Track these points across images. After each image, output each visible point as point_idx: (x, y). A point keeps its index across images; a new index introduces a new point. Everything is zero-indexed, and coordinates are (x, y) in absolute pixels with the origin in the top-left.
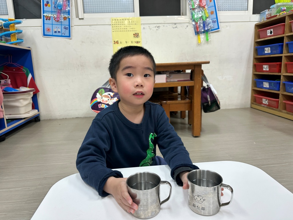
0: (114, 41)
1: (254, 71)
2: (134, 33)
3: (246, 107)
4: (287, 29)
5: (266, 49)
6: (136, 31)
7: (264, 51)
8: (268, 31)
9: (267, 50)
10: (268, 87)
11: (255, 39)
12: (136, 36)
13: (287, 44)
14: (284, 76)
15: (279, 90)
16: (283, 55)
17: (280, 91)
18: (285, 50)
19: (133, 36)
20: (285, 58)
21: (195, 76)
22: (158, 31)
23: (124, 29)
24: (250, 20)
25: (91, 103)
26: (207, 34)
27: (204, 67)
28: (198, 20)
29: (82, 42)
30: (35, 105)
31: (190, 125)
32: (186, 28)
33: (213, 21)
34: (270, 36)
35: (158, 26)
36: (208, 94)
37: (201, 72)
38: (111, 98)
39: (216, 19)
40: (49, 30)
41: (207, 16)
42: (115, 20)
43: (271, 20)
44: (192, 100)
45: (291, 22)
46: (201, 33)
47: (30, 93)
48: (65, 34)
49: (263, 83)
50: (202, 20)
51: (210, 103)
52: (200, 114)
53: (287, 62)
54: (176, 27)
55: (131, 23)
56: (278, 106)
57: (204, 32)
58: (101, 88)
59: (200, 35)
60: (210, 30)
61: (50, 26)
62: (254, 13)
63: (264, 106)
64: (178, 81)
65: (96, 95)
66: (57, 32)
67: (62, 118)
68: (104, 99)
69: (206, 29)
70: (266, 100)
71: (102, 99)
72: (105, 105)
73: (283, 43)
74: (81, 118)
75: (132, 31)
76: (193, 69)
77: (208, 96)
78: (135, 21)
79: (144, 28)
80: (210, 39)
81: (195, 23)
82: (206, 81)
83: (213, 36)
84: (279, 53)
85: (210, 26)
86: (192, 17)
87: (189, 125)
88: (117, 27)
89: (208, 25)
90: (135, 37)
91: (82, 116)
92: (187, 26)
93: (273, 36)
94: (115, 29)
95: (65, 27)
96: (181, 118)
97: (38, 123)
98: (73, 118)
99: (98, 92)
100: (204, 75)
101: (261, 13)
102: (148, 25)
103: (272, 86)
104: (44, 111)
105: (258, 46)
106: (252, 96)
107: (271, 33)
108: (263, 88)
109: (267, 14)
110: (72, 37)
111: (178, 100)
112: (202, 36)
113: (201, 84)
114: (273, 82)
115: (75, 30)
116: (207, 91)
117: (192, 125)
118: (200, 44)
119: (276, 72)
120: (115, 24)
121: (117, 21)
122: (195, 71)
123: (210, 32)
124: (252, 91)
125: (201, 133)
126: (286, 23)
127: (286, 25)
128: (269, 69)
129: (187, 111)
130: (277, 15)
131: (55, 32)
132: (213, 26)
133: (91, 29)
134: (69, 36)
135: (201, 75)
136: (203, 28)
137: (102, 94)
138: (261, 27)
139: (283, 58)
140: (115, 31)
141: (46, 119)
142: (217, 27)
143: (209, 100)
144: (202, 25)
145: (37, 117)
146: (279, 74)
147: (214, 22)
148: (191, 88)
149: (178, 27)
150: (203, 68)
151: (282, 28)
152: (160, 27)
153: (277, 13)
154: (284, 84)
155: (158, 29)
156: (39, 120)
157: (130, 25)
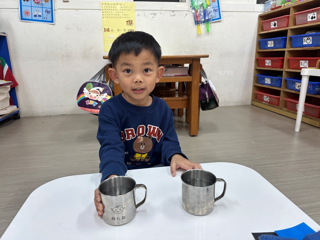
0: (105, 29)
1: (256, 66)
2: (128, 19)
3: (247, 104)
4: (291, 21)
5: (269, 42)
6: (129, 17)
7: (267, 44)
8: (272, 23)
9: (271, 44)
10: (270, 83)
11: (258, 31)
12: (129, 23)
13: (291, 38)
14: (286, 72)
15: (280, 87)
16: (286, 50)
17: (282, 88)
18: (288, 45)
19: (126, 23)
20: (288, 53)
21: (193, 70)
22: (154, 18)
23: (116, 15)
24: (254, 10)
25: (77, 99)
26: (208, 24)
27: (202, 61)
28: (198, 8)
29: (68, 29)
30: (13, 101)
31: (188, 123)
32: (185, 17)
33: (214, 9)
34: (274, 29)
35: (154, 13)
36: (206, 91)
37: (200, 67)
38: (100, 94)
39: (217, 8)
40: (28, 14)
41: (208, 4)
42: (105, 4)
43: (275, 11)
44: (190, 97)
45: (295, 15)
46: (201, 23)
47: (7, 87)
48: (46, 19)
49: (264, 79)
50: (202, 8)
51: (208, 100)
52: (197, 112)
53: (290, 57)
54: (174, 15)
55: (124, 9)
56: (279, 104)
57: (204, 22)
58: (89, 82)
59: (201, 24)
60: (211, 19)
61: (29, 9)
62: (258, 3)
63: (265, 103)
64: (175, 76)
65: (84, 90)
66: (38, 16)
67: (45, 115)
68: (92, 95)
69: (207, 18)
70: (267, 97)
71: (90, 95)
72: (93, 101)
73: (287, 36)
74: (67, 115)
75: (125, 17)
76: (191, 63)
77: (207, 93)
78: (128, 7)
79: (138, 15)
80: (211, 30)
81: (195, 11)
82: (205, 76)
83: (214, 27)
84: (282, 47)
85: (211, 15)
86: (192, 4)
87: (186, 124)
88: (107, 12)
89: (208, 15)
90: (129, 25)
91: (69, 113)
92: (186, 14)
93: (276, 29)
94: (105, 15)
95: (47, 10)
96: (178, 115)
97: (18, 121)
98: (58, 115)
99: (85, 87)
100: (203, 69)
101: (265, 2)
102: (143, 12)
103: (273, 82)
104: (24, 107)
105: (261, 39)
106: (253, 93)
107: (275, 25)
108: (264, 84)
109: (271, 4)
110: (55, 23)
111: (176, 96)
112: (202, 26)
113: (199, 79)
114: (274, 78)
115: (58, 14)
116: (206, 87)
117: (189, 124)
118: (200, 34)
119: (278, 67)
120: (105, 9)
121: (107, 5)
122: (193, 65)
123: (211, 22)
124: (253, 87)
125: (199, 132)
126: (290, 15)
127: (290, 17)
128: (271, 64)
129: (185, 109)
130: (282, 6)
131: (35, 16)
132: (214, 15)
133: (78, 14)
134: (52, 22)
135: (199, 70)
136: (203, 17)
137: (90, 89)
138: (265, 18)
139: (286, 52)
140: (105, 17)
141: (27, 116)
142: (219, 17)
143: (207, 97)
144: (203, 14)
145: (17, 113)
146: (281, 70)
147: (216, 11)
148: (189, 84)
149: (176, 15)
150: (201, 63)
151: (286, 20)
152: (156, 14)
153: (282, 3)
154: (286, 81)
155: (154, 16)
156: (19, 118)
157: (123, 11)
